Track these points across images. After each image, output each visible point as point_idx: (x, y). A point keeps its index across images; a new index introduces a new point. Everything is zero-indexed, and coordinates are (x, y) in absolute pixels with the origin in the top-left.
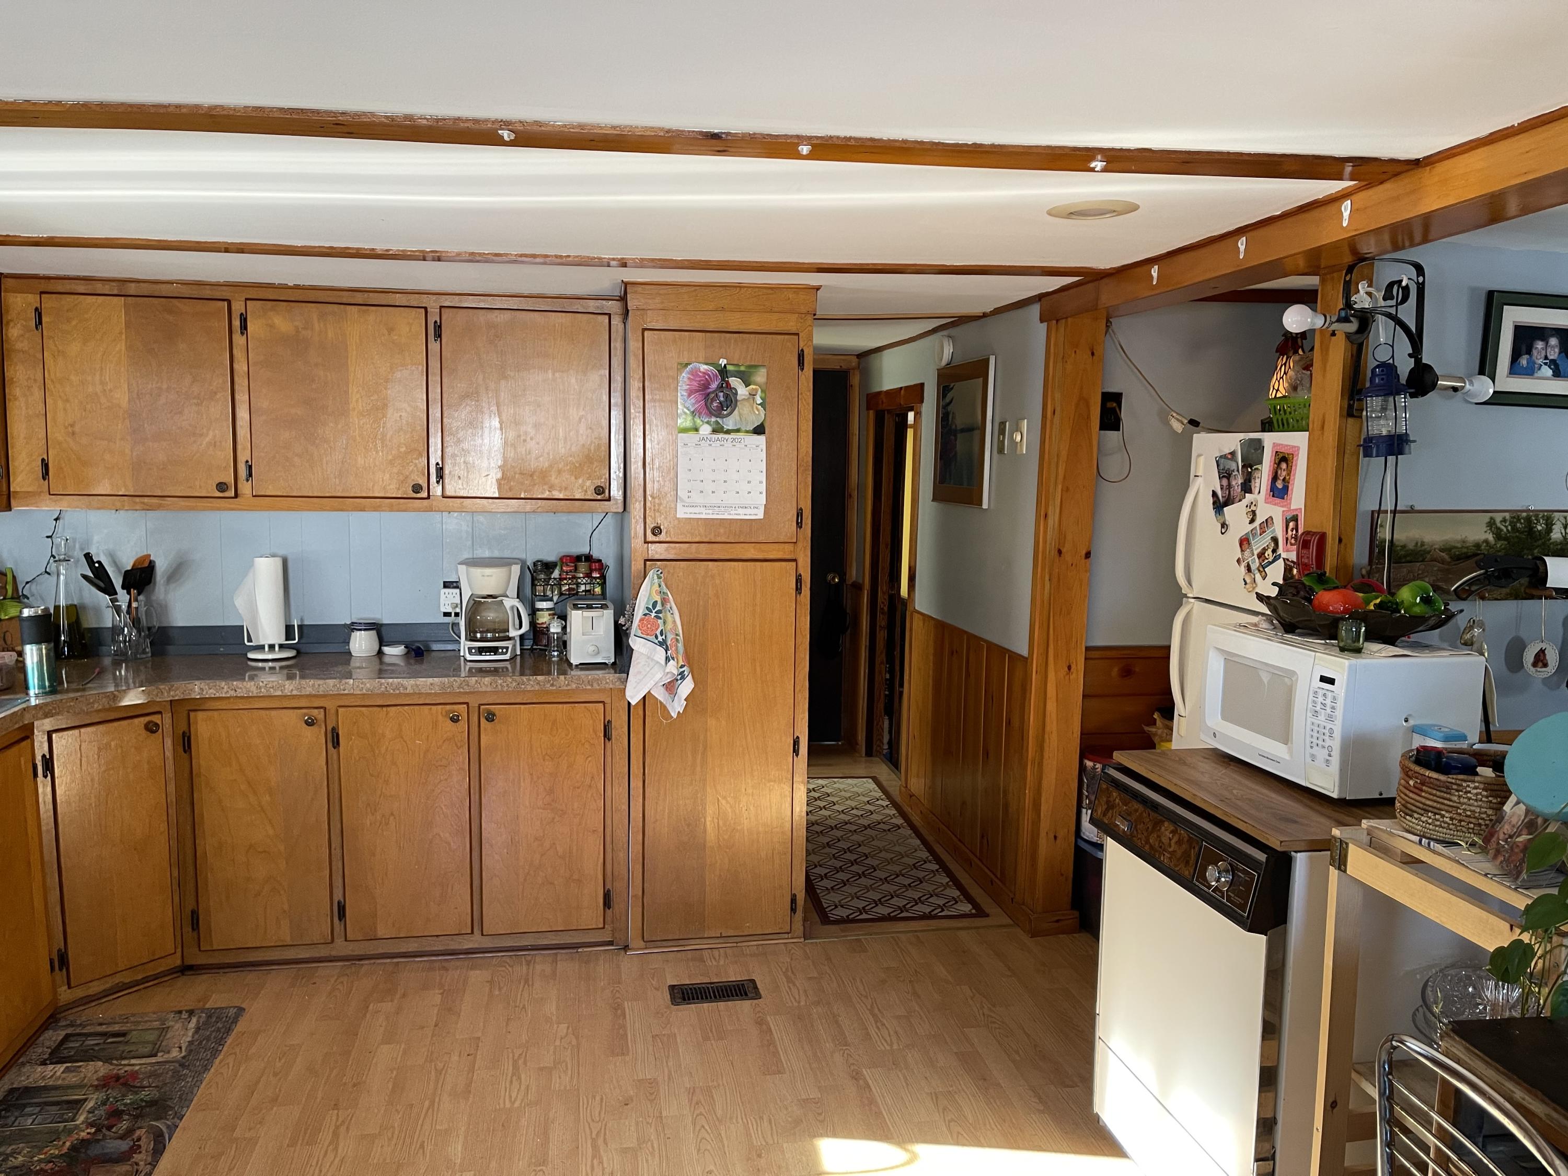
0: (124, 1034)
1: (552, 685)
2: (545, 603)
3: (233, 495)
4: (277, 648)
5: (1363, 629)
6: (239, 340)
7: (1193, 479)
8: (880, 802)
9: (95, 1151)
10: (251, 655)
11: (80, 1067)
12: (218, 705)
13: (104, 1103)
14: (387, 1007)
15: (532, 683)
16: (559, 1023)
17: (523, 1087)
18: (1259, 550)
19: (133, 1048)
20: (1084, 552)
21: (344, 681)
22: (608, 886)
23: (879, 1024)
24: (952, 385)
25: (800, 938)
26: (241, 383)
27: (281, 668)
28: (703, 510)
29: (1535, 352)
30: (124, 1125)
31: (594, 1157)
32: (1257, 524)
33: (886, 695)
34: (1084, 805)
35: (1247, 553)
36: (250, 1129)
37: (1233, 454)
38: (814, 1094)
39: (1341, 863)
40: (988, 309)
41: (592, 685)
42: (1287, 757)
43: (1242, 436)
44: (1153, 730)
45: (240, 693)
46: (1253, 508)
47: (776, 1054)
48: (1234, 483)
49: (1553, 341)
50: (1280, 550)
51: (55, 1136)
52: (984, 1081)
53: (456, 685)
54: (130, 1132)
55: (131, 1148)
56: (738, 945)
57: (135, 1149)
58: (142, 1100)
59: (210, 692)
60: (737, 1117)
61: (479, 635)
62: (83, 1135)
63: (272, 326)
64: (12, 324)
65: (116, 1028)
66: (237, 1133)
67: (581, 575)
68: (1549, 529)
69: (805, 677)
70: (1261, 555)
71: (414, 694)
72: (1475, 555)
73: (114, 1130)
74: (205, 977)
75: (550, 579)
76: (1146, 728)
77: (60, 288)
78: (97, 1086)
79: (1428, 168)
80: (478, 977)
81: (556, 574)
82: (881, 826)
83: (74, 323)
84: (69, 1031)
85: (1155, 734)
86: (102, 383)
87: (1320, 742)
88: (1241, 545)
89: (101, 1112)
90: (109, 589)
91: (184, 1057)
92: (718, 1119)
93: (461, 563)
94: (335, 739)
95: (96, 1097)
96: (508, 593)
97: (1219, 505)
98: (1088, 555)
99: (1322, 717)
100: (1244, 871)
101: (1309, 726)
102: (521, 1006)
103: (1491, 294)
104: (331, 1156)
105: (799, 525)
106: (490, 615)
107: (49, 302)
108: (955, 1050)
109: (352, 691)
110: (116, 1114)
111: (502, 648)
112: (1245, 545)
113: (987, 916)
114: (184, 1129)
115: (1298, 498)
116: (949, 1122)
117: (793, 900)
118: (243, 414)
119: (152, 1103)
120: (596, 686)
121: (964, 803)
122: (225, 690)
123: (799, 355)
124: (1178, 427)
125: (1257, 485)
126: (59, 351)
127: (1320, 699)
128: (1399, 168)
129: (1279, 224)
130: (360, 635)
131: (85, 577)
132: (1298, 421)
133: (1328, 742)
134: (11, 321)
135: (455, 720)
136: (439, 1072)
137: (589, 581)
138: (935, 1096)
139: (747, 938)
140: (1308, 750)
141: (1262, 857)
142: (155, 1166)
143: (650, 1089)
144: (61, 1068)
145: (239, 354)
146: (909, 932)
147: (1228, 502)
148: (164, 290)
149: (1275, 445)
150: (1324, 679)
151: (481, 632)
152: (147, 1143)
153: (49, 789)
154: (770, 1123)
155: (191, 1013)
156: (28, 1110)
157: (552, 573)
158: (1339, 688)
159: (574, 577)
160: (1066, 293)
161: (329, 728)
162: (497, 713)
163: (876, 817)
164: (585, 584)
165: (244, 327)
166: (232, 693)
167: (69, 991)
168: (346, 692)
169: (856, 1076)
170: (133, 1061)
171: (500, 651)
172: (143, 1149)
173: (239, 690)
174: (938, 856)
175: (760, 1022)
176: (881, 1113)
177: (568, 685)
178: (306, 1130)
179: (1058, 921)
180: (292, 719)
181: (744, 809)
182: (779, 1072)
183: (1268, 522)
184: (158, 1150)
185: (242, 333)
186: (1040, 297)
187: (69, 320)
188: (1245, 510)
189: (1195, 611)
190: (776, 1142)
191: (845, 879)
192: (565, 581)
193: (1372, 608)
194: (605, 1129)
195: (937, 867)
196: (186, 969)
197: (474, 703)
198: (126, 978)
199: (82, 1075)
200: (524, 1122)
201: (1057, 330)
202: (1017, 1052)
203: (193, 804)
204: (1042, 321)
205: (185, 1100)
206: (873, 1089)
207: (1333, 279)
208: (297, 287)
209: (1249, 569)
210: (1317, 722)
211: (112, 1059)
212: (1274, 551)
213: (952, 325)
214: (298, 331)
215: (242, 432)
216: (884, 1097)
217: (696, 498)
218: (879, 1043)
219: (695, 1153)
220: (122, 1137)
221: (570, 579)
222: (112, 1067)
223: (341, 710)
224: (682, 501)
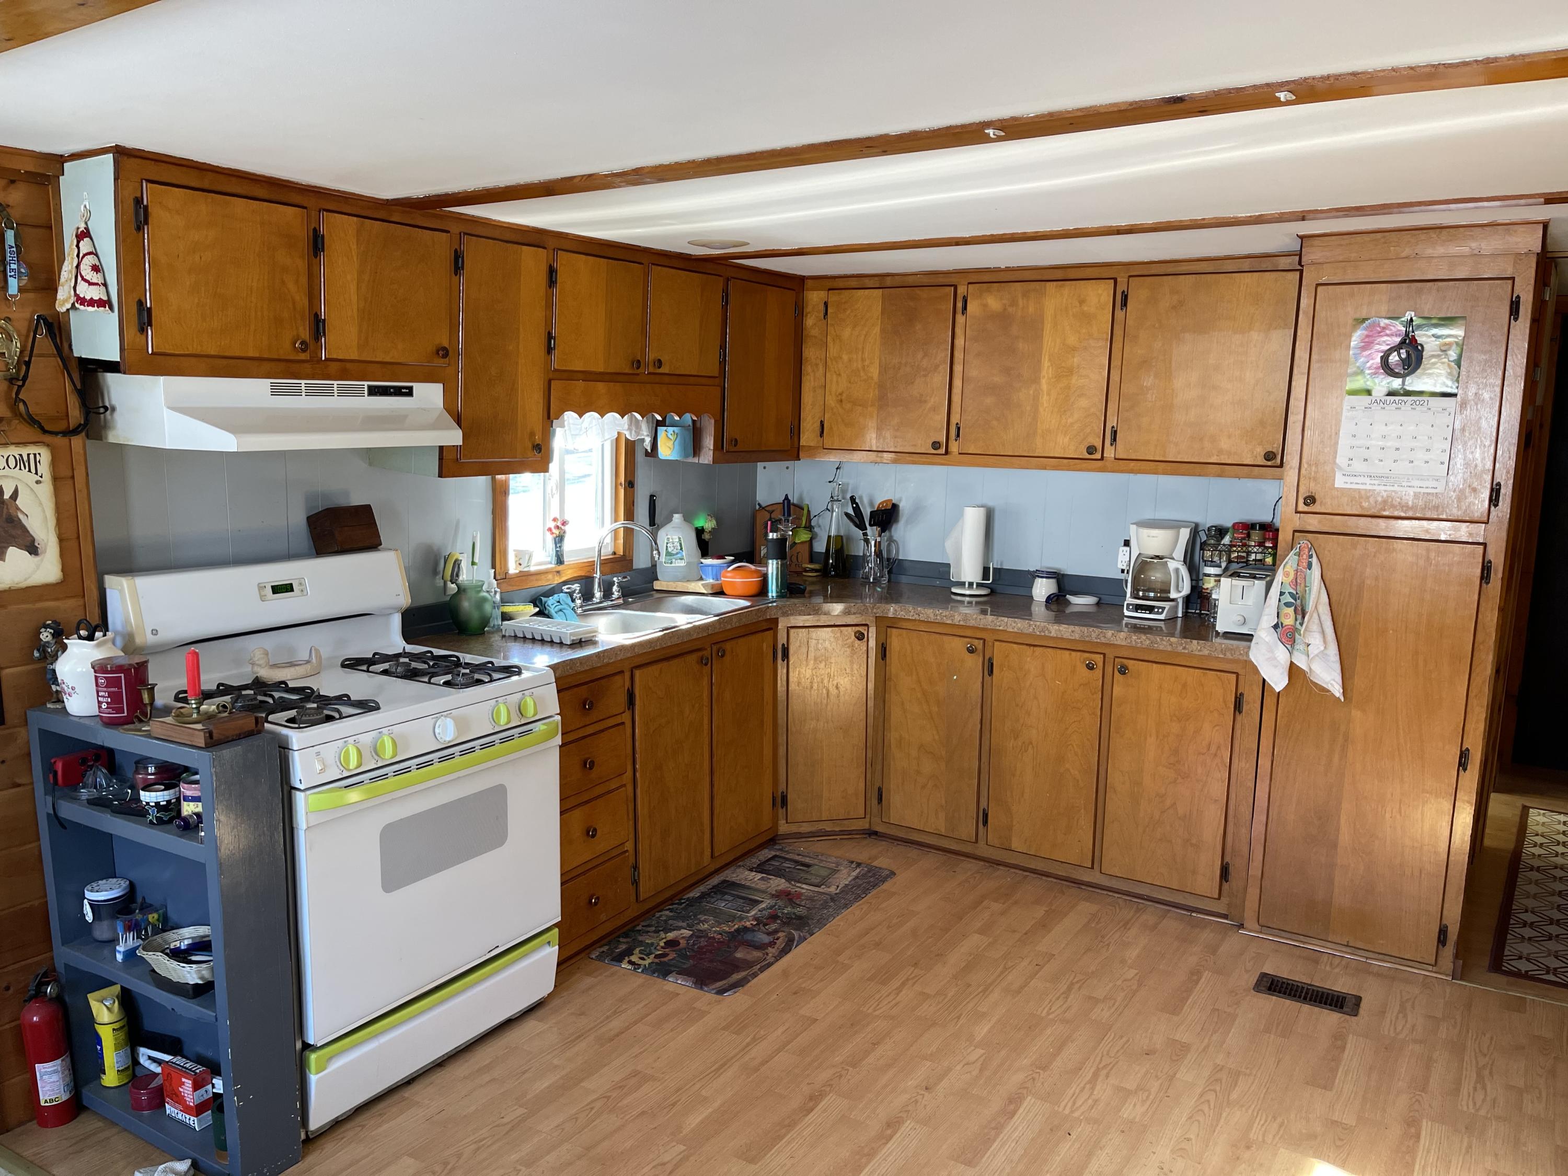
0: (808, 866)
1: (1184, 648)
2: (1212, 569)
3: (944, 452)
4: (975, 586)
6: (960, 319)
9: (749, 936)
10: (954, 590)
11: (770, 879)
12: (905, 625)
13: (771, 907)
14: (996, 907)
15: (1165, 643)
16: (1131, 967)
17: (1065, 1006)
19: (809, 877)
21: (1000, 618)
22: (1227, 859)
23: (1479, 1087)
25: (1447, 975)
26: (958, 355)
27: (977, 603)
28: (1368, 480)
30: (773, 926)
31: (1089, 1082)
36: (850, 958)
38: (1350, 1120)
41: (1225, 655)
45: (922, 618)
47: (1334, 1071)
51: (733, 918)
53: (1094, 635)
54: (776, 931)
55: (771, 942)
56: (1368, 960)
57: (772, 944)
58: (794, 913)
59: (902, 614)
60: (1249, 1108)
61: (1141, 593)
62: (748, 924)
63: (985, 306)
64: (809, 315)
65: (807, 860)
66: (840, 959)
67: (1253, 544)
71: (1057, 638)
73: (767, 927)
74: (884, 843)
75: (1220, 544)
77: (841, 285)
78: (773, 895)
80: (1086, 908)
81: (1227, 540)
83: (848, 312)
84: (778, 853)
86: (863, 360)
89: (766, 913)
90: (862, 527)
91: (836, 894)
92: (1228, 1101)
93: (1133, 524)
94: (990, 668)
95: (768, 902)
96: (1174, 555)
102: (1106, 943)
104: (891, 998)
105: (1494, 501)
106: (1156, 576)
107: (834, 297)
108: (1559, 1143)
109: (1005, 628)
110: (774, 917)
111: (1159, 608)
114: (809, 943)
117: (1443, 933)
118: (957, 383)
119: (800, 918)
120: (1229, 655)
122: (912, 614)
123: (1513, 303)
126: (837, 336)
130: (1041, 582)
131: (847, 515)
134: (809, 313)
135: (1090, 667)
136: (1005, 969)
137: (1260, 550)
139: (1381, 956)
142: (778, 960)
143: (1178, 1051)
144: (759, 876)
145: (959, 331)
148: (910, 280)
151: (1143, 591)
152: (780, 944)
153: (785, 671)
154: (1281, 1126)
155: (859, 865)
156: (726, 897)
157: (1222, 538)
159: (1244, 545)
161: (987, 658)
162: (1130, 668)
164: (1256, 553)
165: (965, 308)
166: (916, 617)
167: (786, 825)
168: (1001, 628)
169: (1411, 1123)
170: (804, 886)
171: (1156, 610)
172: (776, 946)
173: (921, 615)
175: (1338, 1037)
176: (1413, 1165)
177: (1200, 651)
178: (886, 973)
180: (959, 645)
182: (1325, 1088)
184: (785, 951)
185: (963, 313)
187: (845, 310)
190: (1274, 1143)
192: (1235, 549)
194: (1114, 1066)
196: (872, 834)
197: (1110, 655)
198: (828, 827)
199: (769, 885)
200: (1049, 1031)
203: (884, 701)
205: (822, 923)
206: (1422, 1142)
208: (1008, 269)
211: (792, 880)
214: (1005, 309)
215: (956, 398)
216: (1428, 1152)
217: (1358, 466)
218: (1465, 1103)
219: (1184, 1118)
220: (769, 934)
221: (1239, 546)
222: (789, 885)
223: (997, 643)
224: (1340, 469)
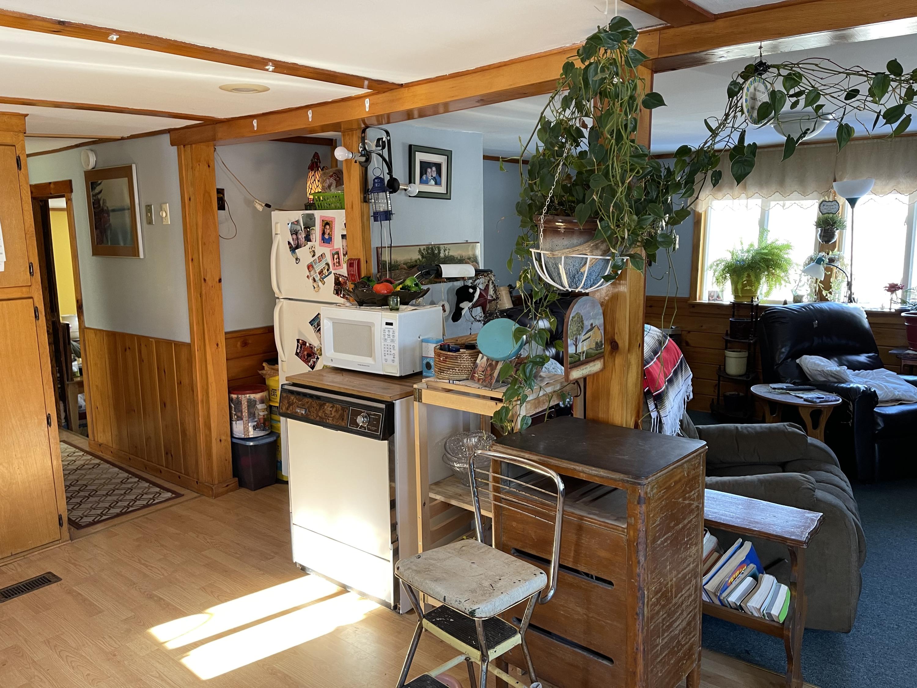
5: (399, 299)
7: (275, 237)
8: (76, 454)
18: (319, 270)
20: (218, 279)
23: (150, 568)
24: (99, 182)
25: (69, 540)
29: (428, 173)
32: (316, 257)
33: (59, 388)
34: (234, 419)
35: (312, 272)
37: (298, 222)
38: (130, 614)
39: (420, 399)
40: (126, 135)
42: (373, 363)
43: (302, 212)
44: (264, 372)
46: (313, 249)
47: (91, 604)
48: (300, 237)
49: (434, 169)
50: (331, 269)
52: (226, 572)
56: (26, 557)
60: (87, 643)
68: (439, 253)
69: (49, 374)
70: (321, 273)
72: (416, 266)
76: (260, 372)
79: (407, 88)
82: (86, 466)
85: (266, 374)
87: (389, 353)
88: (308, 269)
92: (75, 649)
97: (293, 249)
98: (220, 281)
99: (389, 341)
100: (374, 415)
101: (383, 346)
103: (410, 146)
105: (31, 274)
108: (202, 564)
112: (311, 268)
113: (183, 495)
115: (338, 243)
116: (218, 597)
117: (60, 518)
121: (148, 439)
123: (17, 160)
124: (260, 208)
125: (314, 237)
127: (387, 333)
128: (395, 87)
129: (330, 105)
132: (329, 204)
133: (393, 352)
138: (203, 589)
139: (31, 551)
140: (384, 357)
141: (383, 406)
143: (15, 651)
146: (140, 517)
147: (298, 247)
149: (321, 217)
150: (387, 324)
154: (112, 638)
158: (395, 326)
160: (189, 130)
163: (78, 463)
169: (151, 597)
174: (134, 473)
175: (70, 592)
176: (176, 607)
179: (227, 486)
181: (16, 468)
182: (100, 612)
183: (322, 256)
186: (169, 131)
188: (309, 251)
189: (284, 305)
190: (121, 645)
191: (79, 502)
193: (399, 289)
195: (137, 479)
201: (185, 151)
202: (236, 553)
204: (172, 144)
206: (165, 599)
207: (348, 134)
209: (314, 280)
210: (386, 344)
212: (328, 270)
213: (94, 143)
216: (174, 600)
218: (155, 576)
219: (71, 671)
